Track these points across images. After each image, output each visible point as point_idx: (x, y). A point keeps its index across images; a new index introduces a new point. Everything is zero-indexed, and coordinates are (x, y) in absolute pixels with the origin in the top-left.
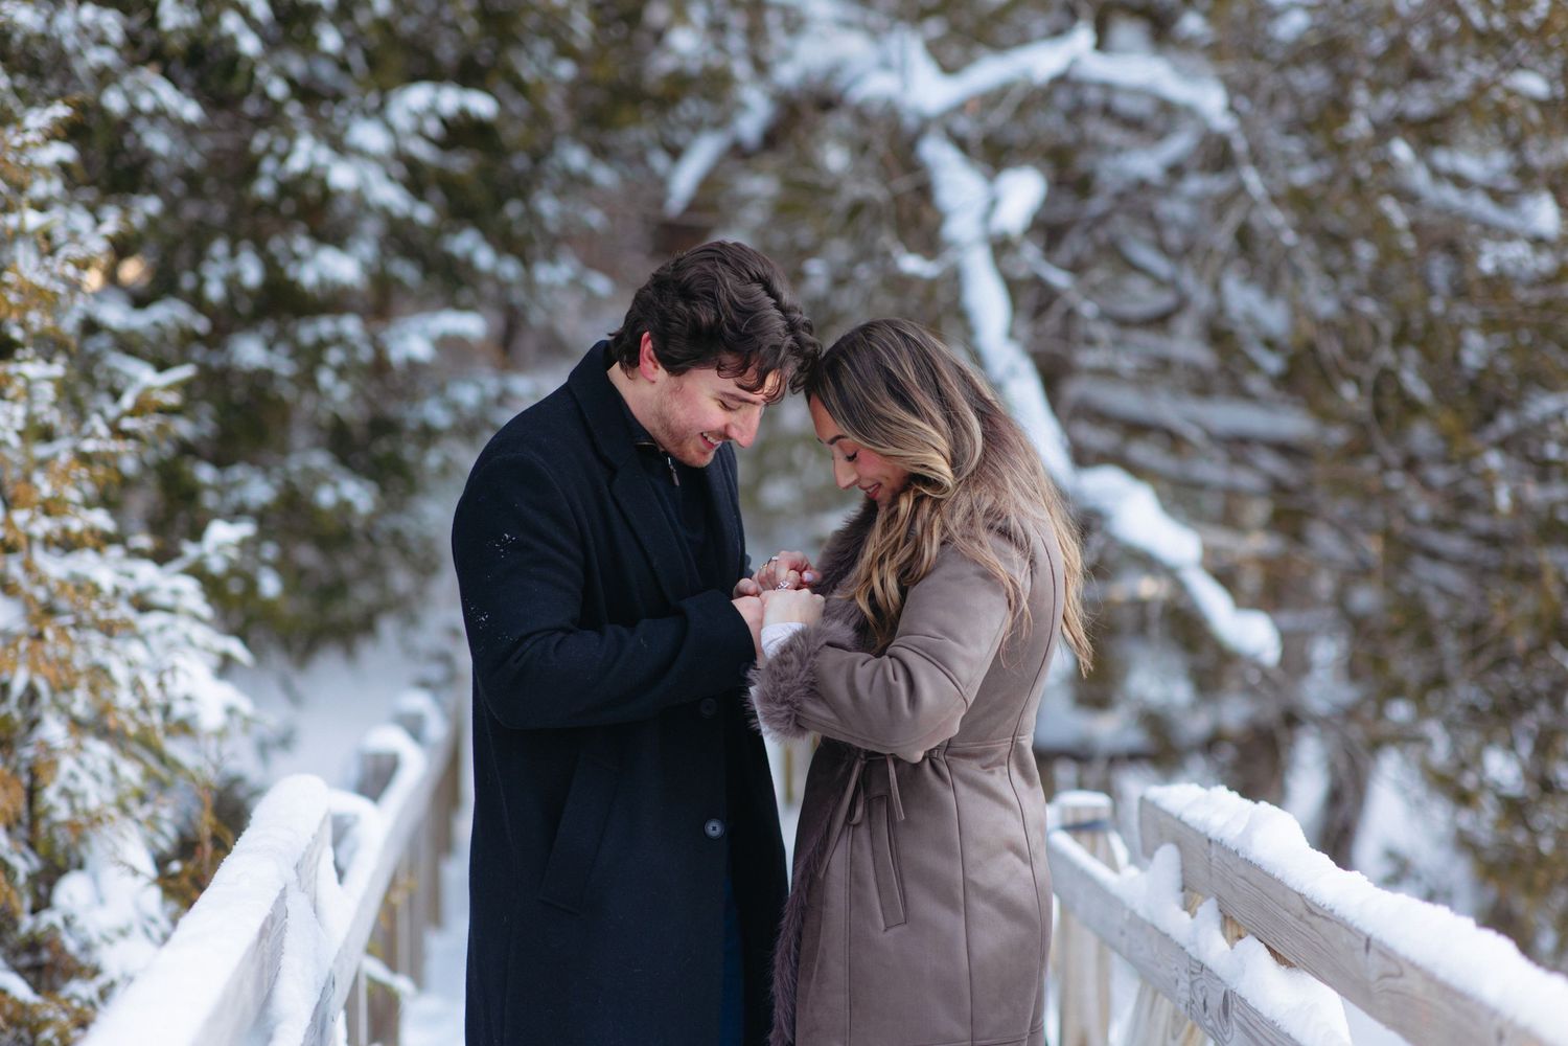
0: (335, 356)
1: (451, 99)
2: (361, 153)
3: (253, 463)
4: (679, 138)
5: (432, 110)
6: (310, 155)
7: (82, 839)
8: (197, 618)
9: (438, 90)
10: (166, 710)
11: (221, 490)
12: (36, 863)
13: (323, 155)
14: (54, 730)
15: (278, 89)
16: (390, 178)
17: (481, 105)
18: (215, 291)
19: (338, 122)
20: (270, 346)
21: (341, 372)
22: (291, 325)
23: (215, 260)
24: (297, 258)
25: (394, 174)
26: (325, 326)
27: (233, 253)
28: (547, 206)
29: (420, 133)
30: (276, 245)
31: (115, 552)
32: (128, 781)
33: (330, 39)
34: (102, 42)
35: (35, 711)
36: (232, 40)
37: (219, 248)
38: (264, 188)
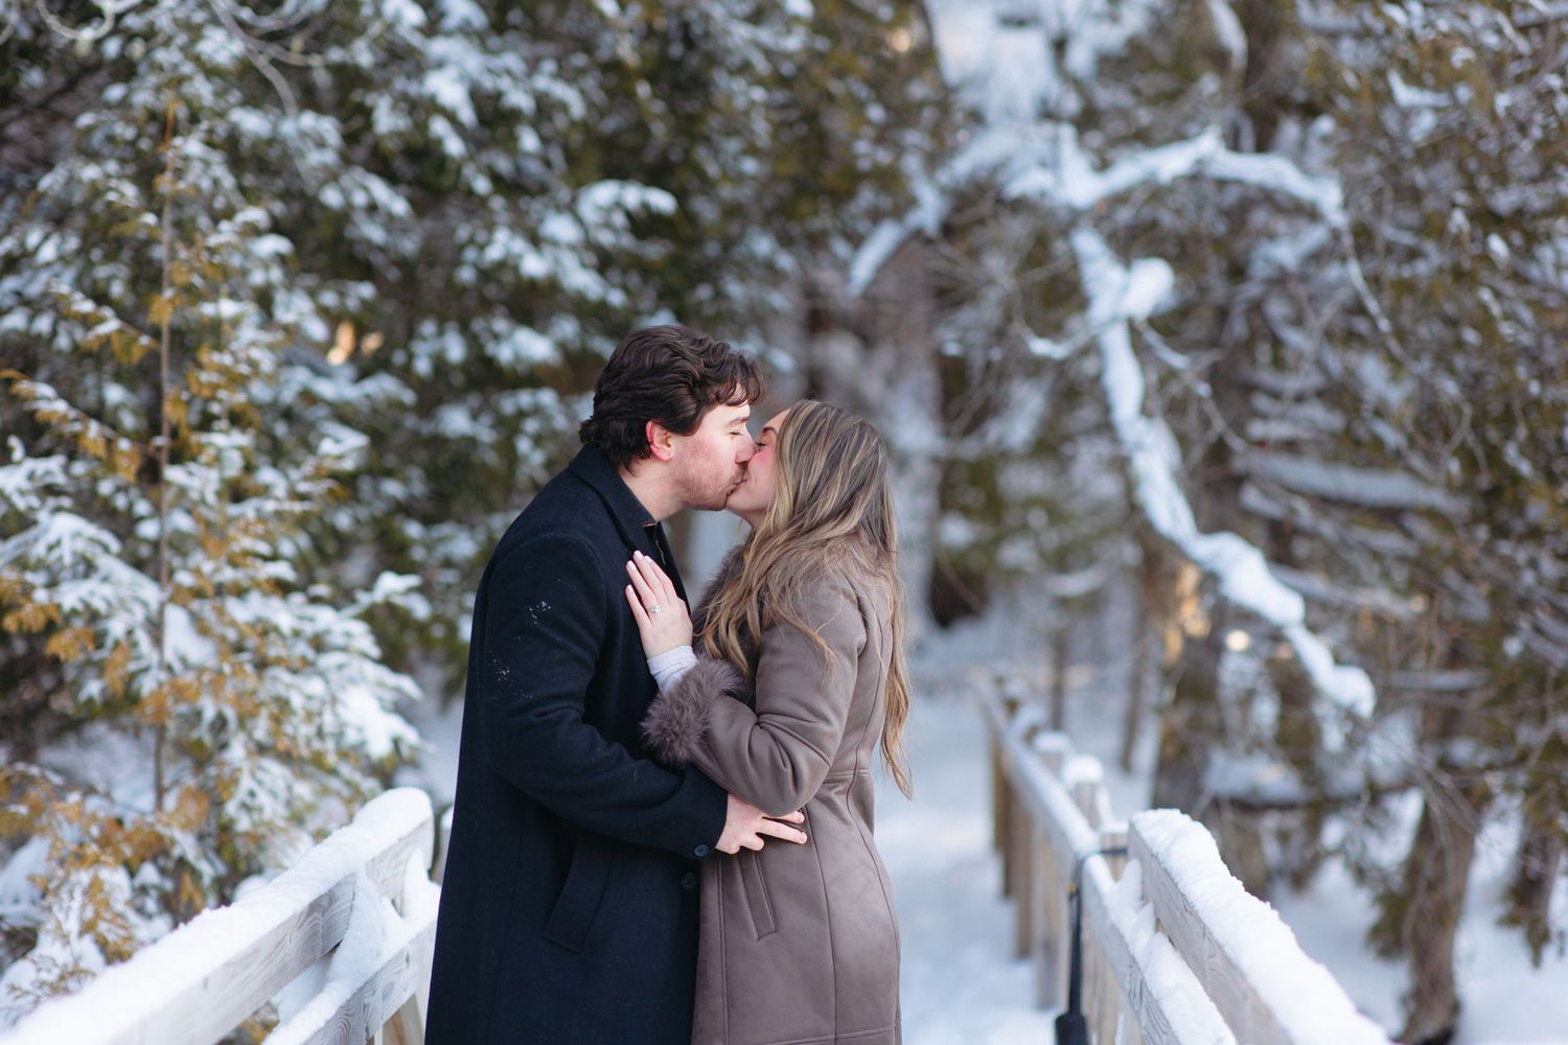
0: (531, 425)
1: (634, 195)
2: (555, 243)
3: (460, 521)
4: (862, 226)
5: (618, 204)
6: (506, 246)
7: (261, 848)
8: (365, 656)
9: (622, 187)
10: (339, 735)
11: (430, 546)
12: (222, 869)
13: (519, 245)
14: (237, 752)
15: (482, 185)
16: (584, 266)
17: (662, 201)
18: (423, 366)
19: (534, 216)
20: (475, 416)
21: (538, 440)
22: (495, 397)
23: (424, 339)
24: (496, 337)
25: (587, 262)
26: (525, 398)
27: (441, 333)
28: (735, 289)
29: (608, 225)
30: (478, 325)
31: (297, 599)
32: (300, 798)
33: (529, 141)
34: (321, 144)
35: (223, 737)
36: (439, 142)
37: (428, 328)
38: (466, 275)
